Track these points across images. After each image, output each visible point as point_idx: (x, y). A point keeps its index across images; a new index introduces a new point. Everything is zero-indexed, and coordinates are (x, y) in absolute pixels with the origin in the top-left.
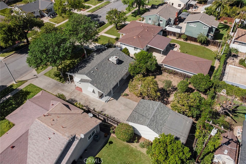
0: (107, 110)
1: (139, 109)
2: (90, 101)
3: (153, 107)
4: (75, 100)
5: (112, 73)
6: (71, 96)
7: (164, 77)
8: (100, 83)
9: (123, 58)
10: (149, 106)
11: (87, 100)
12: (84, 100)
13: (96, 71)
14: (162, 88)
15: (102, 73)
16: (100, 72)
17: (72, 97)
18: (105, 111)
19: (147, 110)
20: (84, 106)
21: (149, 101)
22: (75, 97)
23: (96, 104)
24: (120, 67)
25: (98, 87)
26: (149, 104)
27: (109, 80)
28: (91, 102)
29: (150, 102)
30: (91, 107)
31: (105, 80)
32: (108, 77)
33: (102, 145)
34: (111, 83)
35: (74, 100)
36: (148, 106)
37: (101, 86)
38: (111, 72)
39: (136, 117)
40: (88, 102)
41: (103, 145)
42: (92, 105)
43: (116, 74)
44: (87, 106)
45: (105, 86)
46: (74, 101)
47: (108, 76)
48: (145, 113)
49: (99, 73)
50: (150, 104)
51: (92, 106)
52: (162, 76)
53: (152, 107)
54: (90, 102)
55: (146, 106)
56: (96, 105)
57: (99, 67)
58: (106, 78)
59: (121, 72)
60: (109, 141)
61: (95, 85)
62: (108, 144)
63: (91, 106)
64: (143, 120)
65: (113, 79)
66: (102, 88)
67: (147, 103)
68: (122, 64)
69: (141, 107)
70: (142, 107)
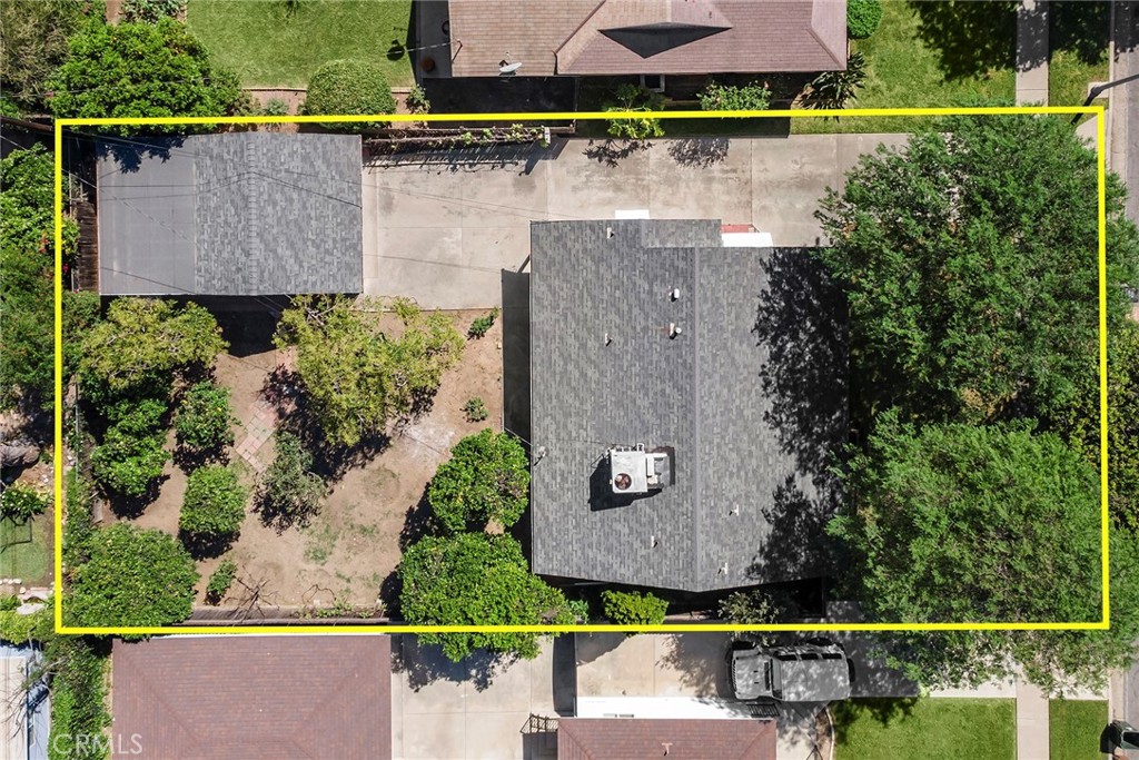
0: (511, 190)
1: (338, 224)
2: (622, 196)
3: (275, 252)
4: (695, 163)
5: (590, 372)
6: (735, 171)
7: (362, 571)
8: (598, 261)
9: (612, 540)
10: (296, 258)
11: (643, 195)
12: (654, 187)
13: (671, 320)
14: (335, 480)
15: (630, 331)
16: (645, 329)
17: (727, 172)
18: (516, 179)
19: (292, 225)
20: (625, 153)
21: (314, 284)
22: (709, 180)
23: (583, 194)
24: (584, 455)
25: (589, 231)
26: (301, 266)
27: (573, 314)
28: (610, 194)
29: (306, 283)
30: (593, 166)
31: (593, 299)
32: (589, 330)
33: (422, 23)
34: (555, 308)
35: (698, 159)
36: (300, 255)
37: (585, 250)
38: (602, 374)
39: (324, 168)
40: (629, 188)
41: (417, 25)
42: (596, 178)
43: (569, 384)
44: (614, 164)
45: (567, 265)
46: (695, 152)
47: (598, 338)
48: (297, 205)
49: (646, 319)
50: (296, 268)
51: (590, 176)
52: (375, 577)
53: (279, 250)
54: (618, 188)
55: (312, 250)
56: (575, 189)
57: (671, 352)
58: (597, 316)
59: (559, 417)
60: (406, 55)
61: (609, 230)
62: (402, 43)
63: (594, 171)
64: (282, 164)
65: (561, 338)
66: (569, 244)
67: (313, 270)
68: (587, 484)
69: (334, 240)
70: (330, 242)
